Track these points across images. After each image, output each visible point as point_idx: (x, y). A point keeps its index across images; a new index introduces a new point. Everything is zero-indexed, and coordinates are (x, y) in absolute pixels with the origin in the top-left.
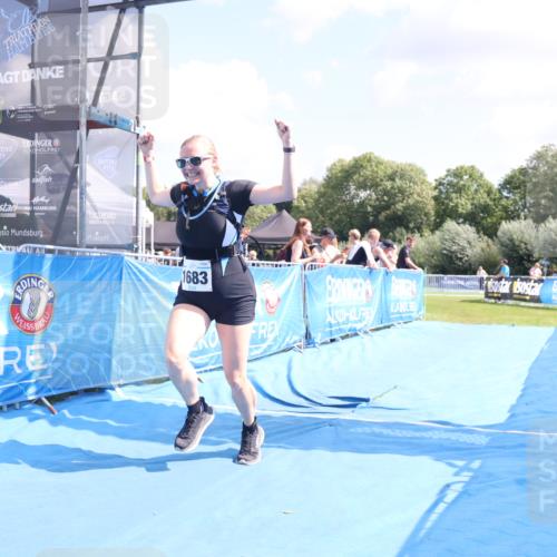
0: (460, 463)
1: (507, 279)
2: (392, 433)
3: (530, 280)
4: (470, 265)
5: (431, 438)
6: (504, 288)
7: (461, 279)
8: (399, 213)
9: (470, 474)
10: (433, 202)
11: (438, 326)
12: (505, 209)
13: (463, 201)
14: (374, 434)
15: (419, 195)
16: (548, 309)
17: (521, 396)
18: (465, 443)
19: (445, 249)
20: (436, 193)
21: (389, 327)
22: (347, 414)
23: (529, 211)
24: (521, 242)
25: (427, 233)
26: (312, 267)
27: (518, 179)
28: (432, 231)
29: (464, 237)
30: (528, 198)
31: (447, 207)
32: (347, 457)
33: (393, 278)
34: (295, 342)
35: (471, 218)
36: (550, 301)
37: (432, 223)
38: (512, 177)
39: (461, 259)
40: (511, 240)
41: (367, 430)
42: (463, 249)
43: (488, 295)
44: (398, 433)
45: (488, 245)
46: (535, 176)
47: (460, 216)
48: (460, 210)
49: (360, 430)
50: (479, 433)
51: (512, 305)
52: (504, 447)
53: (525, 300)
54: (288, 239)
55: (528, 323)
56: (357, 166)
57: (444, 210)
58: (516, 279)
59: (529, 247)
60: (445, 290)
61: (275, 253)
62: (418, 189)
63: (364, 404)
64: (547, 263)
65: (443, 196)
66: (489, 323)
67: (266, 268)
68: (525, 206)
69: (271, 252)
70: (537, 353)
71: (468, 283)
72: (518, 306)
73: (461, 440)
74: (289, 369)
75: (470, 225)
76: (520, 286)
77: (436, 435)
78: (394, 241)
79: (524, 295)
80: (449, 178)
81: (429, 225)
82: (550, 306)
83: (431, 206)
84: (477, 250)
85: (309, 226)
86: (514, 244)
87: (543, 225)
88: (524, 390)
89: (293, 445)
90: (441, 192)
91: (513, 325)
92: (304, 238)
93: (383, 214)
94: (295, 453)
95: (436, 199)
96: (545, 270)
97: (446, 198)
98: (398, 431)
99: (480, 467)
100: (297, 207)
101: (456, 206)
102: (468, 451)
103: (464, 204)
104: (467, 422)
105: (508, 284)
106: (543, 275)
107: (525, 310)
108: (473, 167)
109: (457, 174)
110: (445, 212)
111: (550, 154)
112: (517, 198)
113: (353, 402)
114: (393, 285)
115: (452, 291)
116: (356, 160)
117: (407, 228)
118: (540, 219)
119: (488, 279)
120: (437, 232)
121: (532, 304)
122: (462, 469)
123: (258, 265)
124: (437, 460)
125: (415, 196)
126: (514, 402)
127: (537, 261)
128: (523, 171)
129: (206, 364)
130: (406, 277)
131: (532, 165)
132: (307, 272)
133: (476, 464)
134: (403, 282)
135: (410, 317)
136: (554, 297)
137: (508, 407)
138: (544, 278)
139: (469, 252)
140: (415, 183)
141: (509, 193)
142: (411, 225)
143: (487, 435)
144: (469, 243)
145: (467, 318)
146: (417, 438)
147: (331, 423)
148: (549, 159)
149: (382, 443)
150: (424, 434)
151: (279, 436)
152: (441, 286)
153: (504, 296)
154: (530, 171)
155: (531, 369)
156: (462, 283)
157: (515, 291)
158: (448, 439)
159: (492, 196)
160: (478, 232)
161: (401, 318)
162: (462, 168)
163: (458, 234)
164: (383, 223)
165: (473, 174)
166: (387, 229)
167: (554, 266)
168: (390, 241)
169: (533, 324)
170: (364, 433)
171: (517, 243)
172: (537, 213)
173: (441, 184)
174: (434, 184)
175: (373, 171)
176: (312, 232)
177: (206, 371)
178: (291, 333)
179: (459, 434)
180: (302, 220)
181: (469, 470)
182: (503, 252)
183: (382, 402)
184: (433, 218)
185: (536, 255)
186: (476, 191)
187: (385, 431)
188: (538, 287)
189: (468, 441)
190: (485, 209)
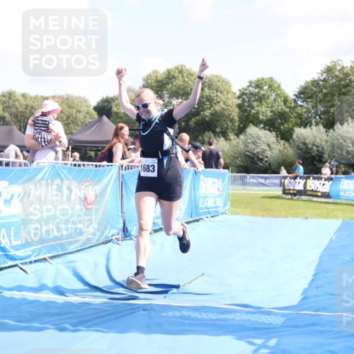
0: (259, 342)
1: (301, 178)
2: (199, 316)
3: (321, 179)
4: (270, 165)
5: (234, 319)
6: (299, 185)
7: (262, 178)
8: (207, 119)
9: (268, 351)
10: (237, 110)
11: (241, 220)
12: (300, 116)
13: (264, 109)
14: (183, 317)
15: (225, 103)
16: (337, 203)
17: (313, 280)
18: (263, 323)
19: (248, 151)
20: (239, 101)
21: (198, 221)
22: (160, 300)
23: (320, 118)
24: (314, 145)
25: (232, 136)
26: (128, 168)
27: (312, 90)
28: (237, 135)
29: (263, 141)
30: (319, 107)
31: (249, 115)
32: (159, 339)
33: (202, 176)
34: (113, 236)
35: (270, 125)
36: (338, 197)
37: (237, 128)
38: (305, 88)
39: (262, 160)
40: (305, 144)
41: (177, 314)
42: (264, 151)
43: (285, 192)
44: (205, 316)
45: (285, 148)
46: (325, 88)
47: (261, 122)
48: (261, 117)
49: (170, 314)
50: (276, 314)
51: (306, 201)
52: (298, 327)
53: (317, 196)
54: (107, 142)
55: (319, 216)
56: (170, 77)
57: (247, 117)
58: (308, 178)
59: (320, 149)
60: (248, 188)
61: (96, 155)
62: (223, 98)
63: (175, 290)
64: (337, 163)
65: (246, 104)
66: (286, 217)
67: (86, 168)
68: (316, 114)
69: (92, 154)
70: (327, 243)
71: (267, 181)
72: (311, 201)
73: (261, 321)
74: (108, 259)
75: (269, 130)
76: (312, 184)
77: (238, 317)
78: (203, 143)
79: (316, 191)
80: (251, 88)
81: (233, 130)
82: (339, 201)
83: (235, 113)
84: (276, 152)
85: (126, 130)
86: (307, 147)
87: (332, 130)
88: (315, 275)
89: (110, 329)
90: (244, 101)
91: (307, 218)
92: (122, 141)
93: (193, 120)
94: (112, 336)
95: (240, 106)
96: (334, 169)
97: (248, 106)
98: (204, 314)
99: (277, 345)
100: (117, 113)
101: (258, 113)
102: (266, 331)
103: (264, 111)
104: (265, 305)
105: (302, 182)
106: (332, 173)
107: (317, 204)
108: (271, 78)
109: (258, 85)
110: (248, 119)
111: (339, 68)
112: (310, 107)
113: (165, 289)
114: (202, 183)
115: (254, 188)
116: (169, 71)
117: (214, 132)
118: (329, 125)
119: (285, 178)
120: (242, 137)
121: (323, 200)
122: (261, 347)
123: (79, 165)
124: (239, 339)
125: (221, 104)
126: (306, 286)
127: (326, 162)
128: (315, 83)
129: (29, 257)
130: (213, 176)
131: (322, 79)
132: (124, 172)
133: (273, 342)
134: (211, 180)
135: (217, 211)
136: (341, 194)
137: (301, 291)
138: (333, 176)
139: (268, 153)
140: (222, 92)
141: (303, 102)
142: (218, 130)
143: (283, 315)
144: (269, 145)
145: (267, 212)
146: (222, 320)
147: (144, 308)
148: (337, 73)
149: (190, 325)
150: (227, 316)
151: (98, 321)
152: (244, 184)
153: (300, 193)
154: (321, 83)
155: (321, 257)
156: (263, 181)
157: (308, 188)
158: (249, 320)
159: (288, 104)
160: (277, 136)
161: (209, 213)
162: (263, 79)
163: (259, 138)
164: (193, 128)
165: (272, 85)
166: (197, 133)
167: (342, 166)
168: (198, 144)
169: (323, 218)
170: (174, 317)
171: (310, 146)
172: (328, 120)
173: (243, 94)
174: (238, 93)
175: (184, 81)
176: (130, 135)
177: (31, 262)
178: (109, 227)
179: (259, 315)
180: (121, 125)
181: (267, 347)
182: (299, 154)
183: (191, 288)
184: (237, 124)
185: (326, 156)
186: (275, 100)
187: (193, 315)
188: (328, 184)
189: (266, 322)
190: (283, 116)
